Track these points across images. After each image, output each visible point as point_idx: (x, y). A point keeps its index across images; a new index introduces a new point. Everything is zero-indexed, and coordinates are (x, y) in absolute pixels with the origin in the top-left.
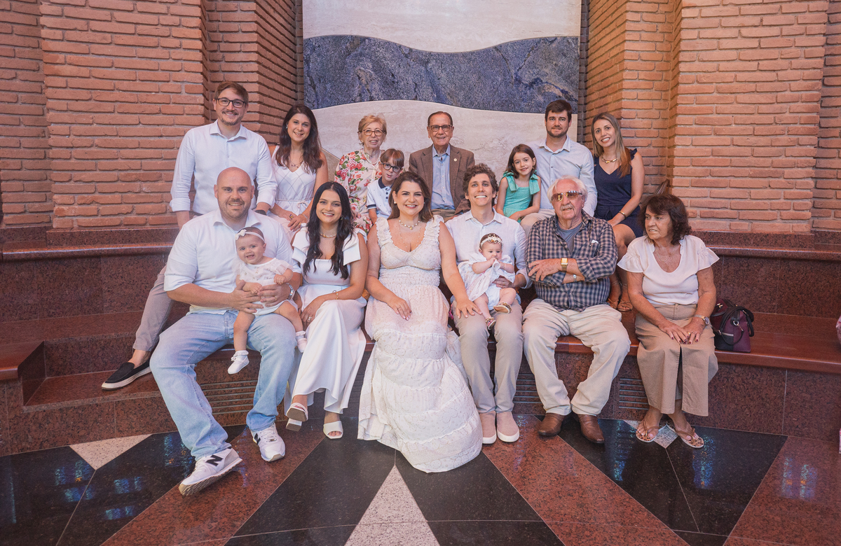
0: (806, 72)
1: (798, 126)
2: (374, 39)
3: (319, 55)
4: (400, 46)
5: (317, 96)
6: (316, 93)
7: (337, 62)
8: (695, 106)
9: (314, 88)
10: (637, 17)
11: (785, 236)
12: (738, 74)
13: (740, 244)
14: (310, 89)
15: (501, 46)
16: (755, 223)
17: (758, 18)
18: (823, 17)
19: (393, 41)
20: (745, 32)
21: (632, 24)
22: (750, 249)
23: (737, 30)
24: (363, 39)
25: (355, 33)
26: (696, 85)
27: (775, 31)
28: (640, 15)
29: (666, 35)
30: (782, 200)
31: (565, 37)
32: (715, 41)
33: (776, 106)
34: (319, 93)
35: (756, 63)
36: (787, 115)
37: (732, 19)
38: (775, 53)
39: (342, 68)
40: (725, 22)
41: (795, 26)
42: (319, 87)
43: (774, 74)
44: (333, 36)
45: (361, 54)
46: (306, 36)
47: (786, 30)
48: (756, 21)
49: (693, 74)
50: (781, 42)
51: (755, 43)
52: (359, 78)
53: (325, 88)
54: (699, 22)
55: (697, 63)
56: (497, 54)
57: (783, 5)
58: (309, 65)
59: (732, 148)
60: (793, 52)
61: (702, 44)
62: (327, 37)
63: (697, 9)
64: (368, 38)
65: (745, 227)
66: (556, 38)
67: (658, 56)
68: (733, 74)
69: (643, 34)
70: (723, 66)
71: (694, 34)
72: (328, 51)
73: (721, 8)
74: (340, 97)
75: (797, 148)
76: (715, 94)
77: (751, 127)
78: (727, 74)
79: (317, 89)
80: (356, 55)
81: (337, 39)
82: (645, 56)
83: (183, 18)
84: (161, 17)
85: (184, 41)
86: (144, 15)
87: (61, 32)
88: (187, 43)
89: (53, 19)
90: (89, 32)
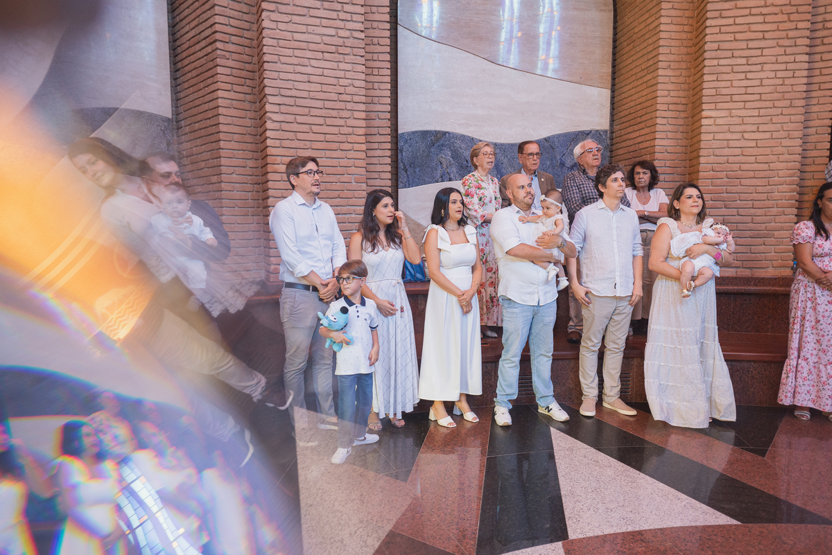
0: (789, 164)
1: (784, 201)
2: (453, 133)
3: (410, 146)
4: (473, 139)
5: (408, 178)
6: (408, 175)
7: (424, 151)
8: (711, 187)
9: (406, 172)
10: (664, 121)
11: (776, 279)
12: (742, 165)
13: (744, 284)
14: (403, 172)
15: (549, 137)
16: (754, 270)
17: (756, 126)
18: (801, 126)
19: (467, 134)
20: (746, 136)
21: (661, 126)
22: (752, 288)
23: (741, 134)
24: (445, 133)
25: (438, 129)
26: (711, 173)
27: (768, 135)
28: (666, 120)
29: (685, 134)
30: (773, 254)
31: (598, 131)
32: (726, 142)
33: (768, 187)
34: (410, 176)
35: (754, 158)
36: (776, 193)
37: (737, 126)
38: (768, 151)
39: (428, 156)
40: (733, 128)
41: (781, 132)
42: (410, 171)
43: (767, 165)
44: (421, 131)
45: (442, 145)
46: (400, 131)
47: (775, 135)
48: (754, 128)
49: (710, 165)
50: (772, 143)
51: (753, 144)
52: (441, 164)
53: (415, 172)
54: (714, 129)
55: (712, 157)
56: (546, 144)
57: (773, 117)
58: (402, 154)
59: (738, 217)
60: (780, 150)
61: (716, 144)
62: (417, 132)
63: (713, 119)
64: (448, 133)
65: (746, 273)
66: (591, 131)
67: (679, 149)
68: (738, 165)
69: (669, 133)
70: (731, 159)
71: (710, 137)
72: (417, 142)
73: (729, 119)
74: (426, 179)
75: (783, 217)
76: (725, 179)
77: (751, 202)
78: (734, 165)
79: (408, 173)
80: (439, 146)
81: (425, 134)
82: (669, 149)
83: (354, 129)
84: (341, 128)
85: (355, 145)
86: (330, 127)
87: (279, 141)
88: (357, 147)
89: (274, 132)
90: (296, 141)
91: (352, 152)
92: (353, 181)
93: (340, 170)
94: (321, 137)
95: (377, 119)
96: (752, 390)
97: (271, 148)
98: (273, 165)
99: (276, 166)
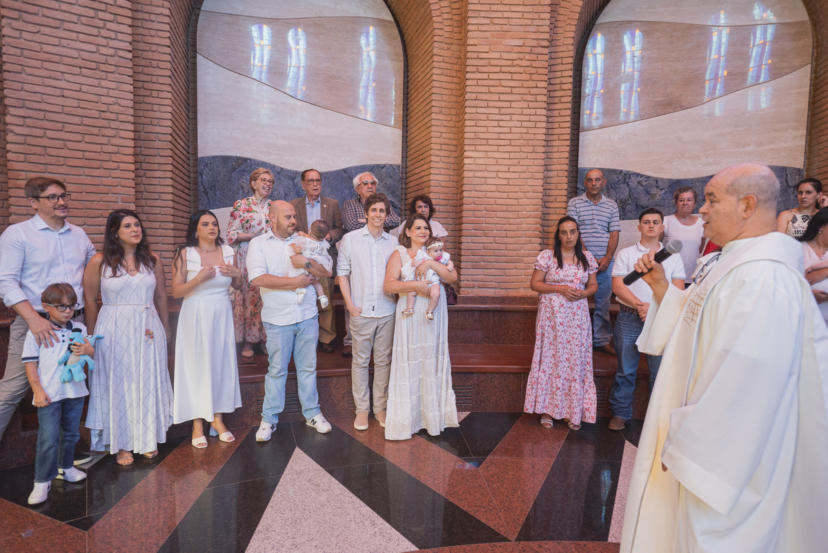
0: (534, 200)
1: (530, 232)
2: (254, 160)
3: (210, 170)
4: (274, 166)
5: (208, 200)
6: (208, 197)
7: (225, 176)
8: (473, 218)
9: (207, 195)
10: (438, 159)
11: (525, 298)
12: (497, 200)
13: (500, 303)
14: (203, 195)
15: (347, 169)
16: (509, 290)
17: (507, 167)
18: (542, 169)
19: (268, 162)
20: (500, 175)
21: (435, 163)
22: (506, 306)
23: (495, 173)
24: (246, 160)
25: (239, 155)
26: (473, 205)
27: (516, 175)
28: (439, 158)
29: (456, 171)
30: (523, 276)
31: (391, 165)
32: (484, 179)
33: (518, 219)
34: (210, 199)
35: (506, 194)
36: (524, 225)
37: (493, 166)
38: (516, 188)
39: (229, 180)
40: (489, 168)
41: (527, 173)
42: (211, 194)
43: (516, 201)
44: (222, 156)
45: (244, 171)
46: (200, 155)
47: (523, 175)
48: (506, 168)
49: (472, 199)
50: (519, 182)
51: (505, 182)
52: (243, 188)
53: (216, 195)
54: (474, 167)
55: (473, 192)
56: (345, 175)
57: (520, 160)
58: (202, 177)
59: (495, 244)
60: (526, 188)
61: (477, 181)
62: (217, 157)
63: (473, 159)
64: (249, 159)
65: (502, 293)
66: (385, 165)
67: (451, 184)
68: (494, 200)
69: (442, 170)
70: (489, 194)
71: (471, 174)
72: (217, 167)
73: (486, 159)
74: (227, 202)
75: (530, 245)
76: (484, 212)
77: (505, 232)
78: (490, 199)
79: (209, 195)
80: (240, 171)
81: (225, 159)
82: (443, 184)
83: (120, 148)
84: (104, 146)
85: (121, 164)
86: (90, 145)
87: (23, 155)
88: (123, 166)
89: (16, 146)
90: (46, 156)
91: (119, 171)
92: (120, 200)
93: (103, 189)
94: (80, 155)
95: (158, 141)
96: (495, 398)
97: (13, 163)
98: (15, 181)
99: (19, 182)
